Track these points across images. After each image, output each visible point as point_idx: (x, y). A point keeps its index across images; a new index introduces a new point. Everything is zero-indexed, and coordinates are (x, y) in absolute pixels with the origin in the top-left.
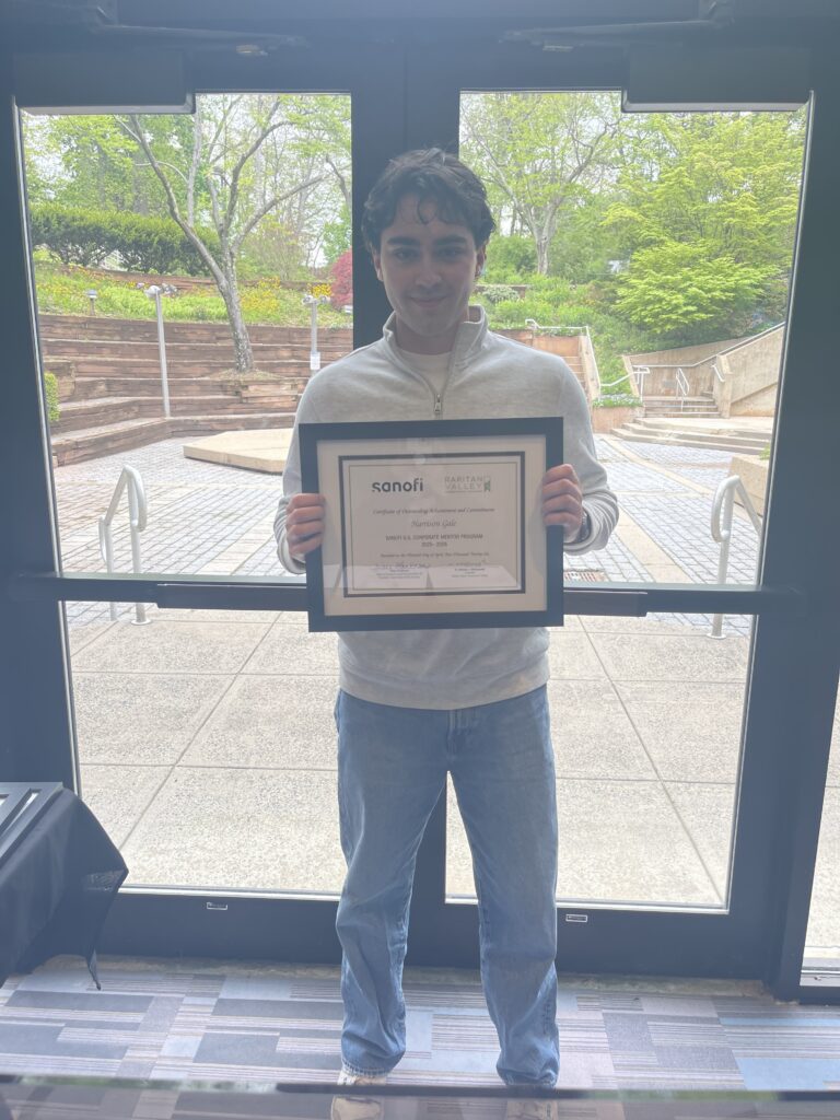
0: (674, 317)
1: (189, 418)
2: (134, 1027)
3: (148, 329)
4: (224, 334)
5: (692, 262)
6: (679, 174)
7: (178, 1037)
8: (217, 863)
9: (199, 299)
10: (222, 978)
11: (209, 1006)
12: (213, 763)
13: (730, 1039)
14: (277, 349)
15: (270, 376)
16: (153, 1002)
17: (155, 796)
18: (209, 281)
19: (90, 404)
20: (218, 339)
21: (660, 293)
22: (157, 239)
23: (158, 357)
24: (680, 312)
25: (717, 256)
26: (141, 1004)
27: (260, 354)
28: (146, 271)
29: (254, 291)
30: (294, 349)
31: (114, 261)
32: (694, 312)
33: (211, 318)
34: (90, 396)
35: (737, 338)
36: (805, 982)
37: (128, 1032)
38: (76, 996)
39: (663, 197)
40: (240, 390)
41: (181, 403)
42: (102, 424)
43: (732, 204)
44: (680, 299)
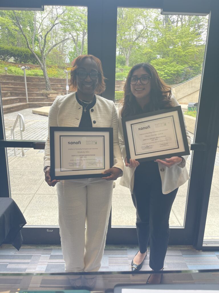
1: (33, 103)
2: (28, 263)
3: (21, 78)
4: (43, 80)
5: (166, 63)
6: (163, 40)
7: (40, 265)
8: (48, 219)
9: (35, 71)
10: (51, 249)
11: (48, 257)
12: (45, 193)
13: (186, 261)
14: (57, 84)
15: (55, 92)
16: (33, 257)
17: (30, 202)
18: (38, 66)
19: (6, 98)
20: (41, 81)
22: (24, 54)
23: (25, 86)
24: (163, 76)
25: (172, 62)
26: (29, 257)
27: (52, 86)
28: (21, 62)
29: (51, 69)
30: (62, 85)
31: (12, 60)
32: (166, 77)
33: (39, 76)
34: (6, 96)
35: (177, 83)
36: (204, 245)
37: (26, 265)
38: (11, 256)
39: (159, 46)
40: (47, 95)
41: (31, 99)
42: (10, 104)
43: (176, 49)
44: (163, 73)
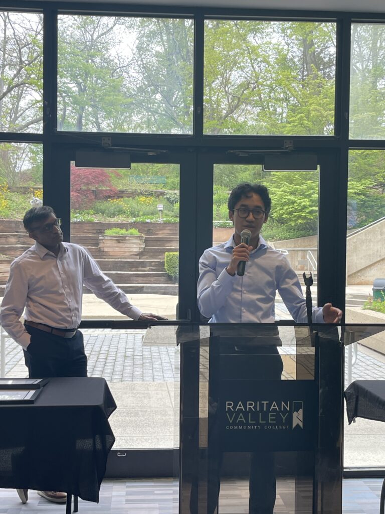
0: (303, 214)
21: (292, 198)
